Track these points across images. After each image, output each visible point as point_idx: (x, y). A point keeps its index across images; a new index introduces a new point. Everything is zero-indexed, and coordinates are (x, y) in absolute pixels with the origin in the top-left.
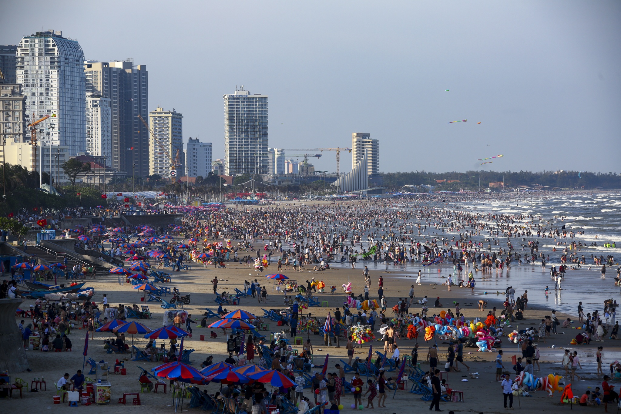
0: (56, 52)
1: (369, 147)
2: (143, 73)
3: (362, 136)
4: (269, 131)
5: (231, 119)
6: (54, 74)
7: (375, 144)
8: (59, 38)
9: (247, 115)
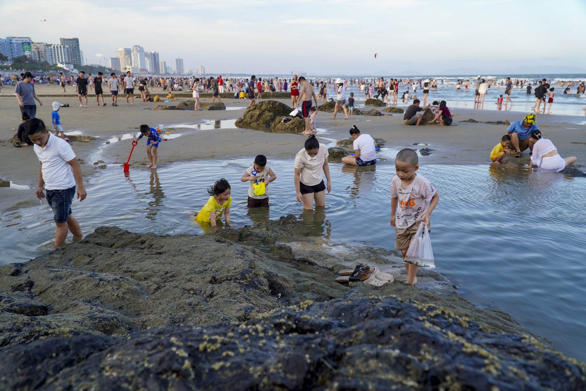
1: (203, 69)
2: (158, 54)
3: (202, 66)
4: (184, 65)
5: (176, 63)
6: (138, 53)
7: (204, 68)
8: (139, 47)
9: (179, 62)
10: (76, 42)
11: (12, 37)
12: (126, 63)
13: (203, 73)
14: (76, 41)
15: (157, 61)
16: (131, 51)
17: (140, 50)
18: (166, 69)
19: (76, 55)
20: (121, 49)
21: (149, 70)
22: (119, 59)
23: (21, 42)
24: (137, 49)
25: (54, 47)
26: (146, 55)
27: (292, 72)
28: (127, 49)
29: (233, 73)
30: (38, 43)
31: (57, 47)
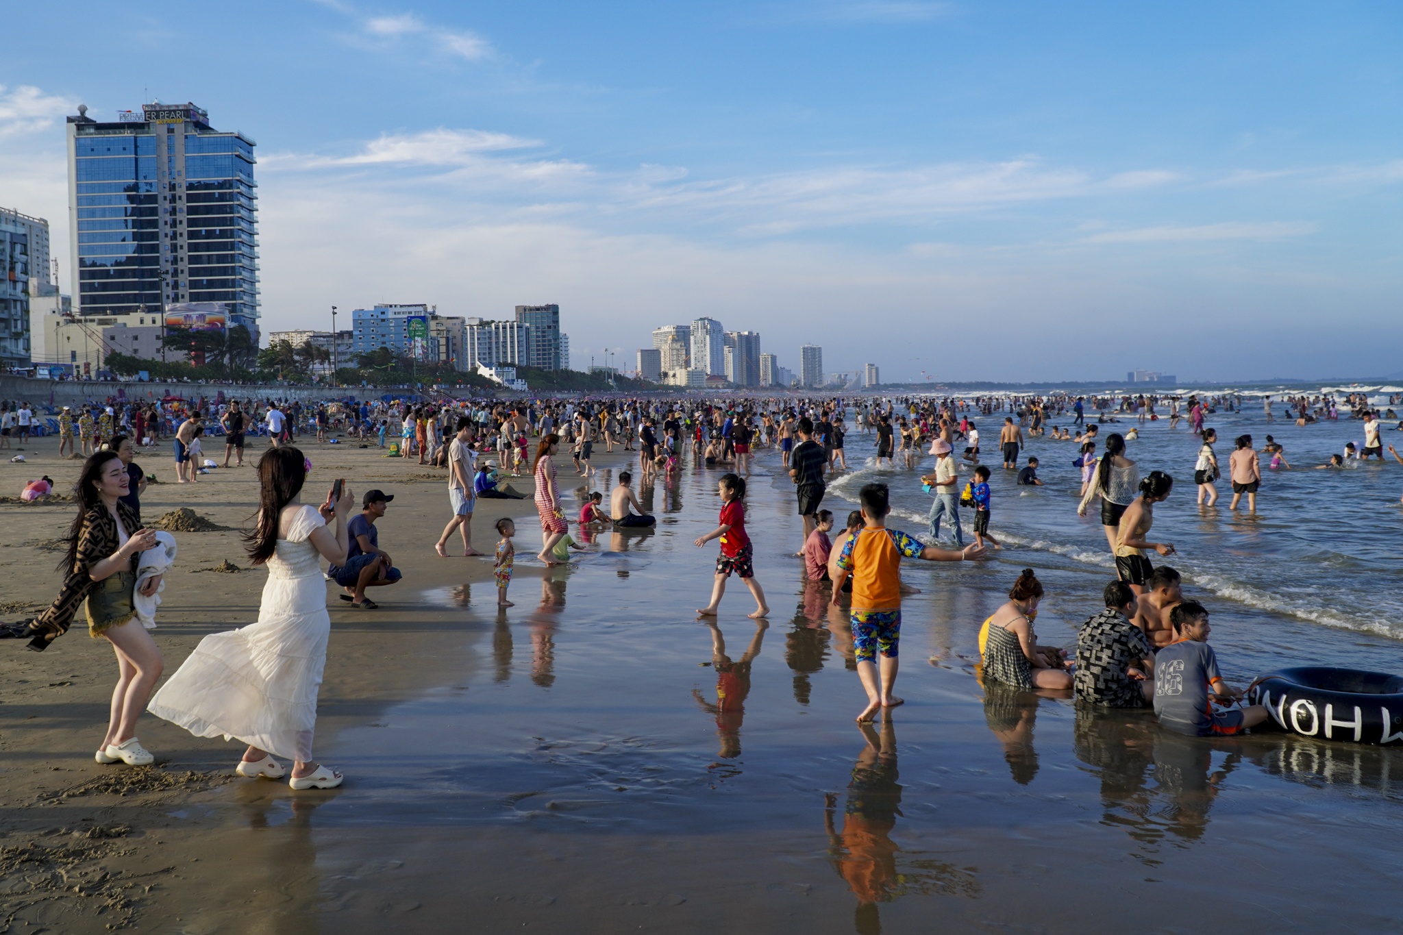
0: (709, 327)
1: (874, 371)
2: (757, 337)
3: (871, 365)
4: (823, 363)
5: (804, 358)
6: (708, 336)
7: (877, 369)
8: (710, 320)
9: (812, 356)
10: (551, 315)
11: (386, 306)
12: (675, 362)
13: (874, 383)
14: (553, 310)
15: (754, 355)
16: (689, 331)
17: (714, 329)
18: (776, 371)
19: (550, 345)
20: (668, 329)
21: (731, 379)
22: (660, 353)
23: (406, 316)
24: (705, 327)
25: (497, 328)
26: (727, 340)
27: (1131, 375)
28: (681, 327)
29: (957, 381)
30: (448, 318)
31: (504, 328)
